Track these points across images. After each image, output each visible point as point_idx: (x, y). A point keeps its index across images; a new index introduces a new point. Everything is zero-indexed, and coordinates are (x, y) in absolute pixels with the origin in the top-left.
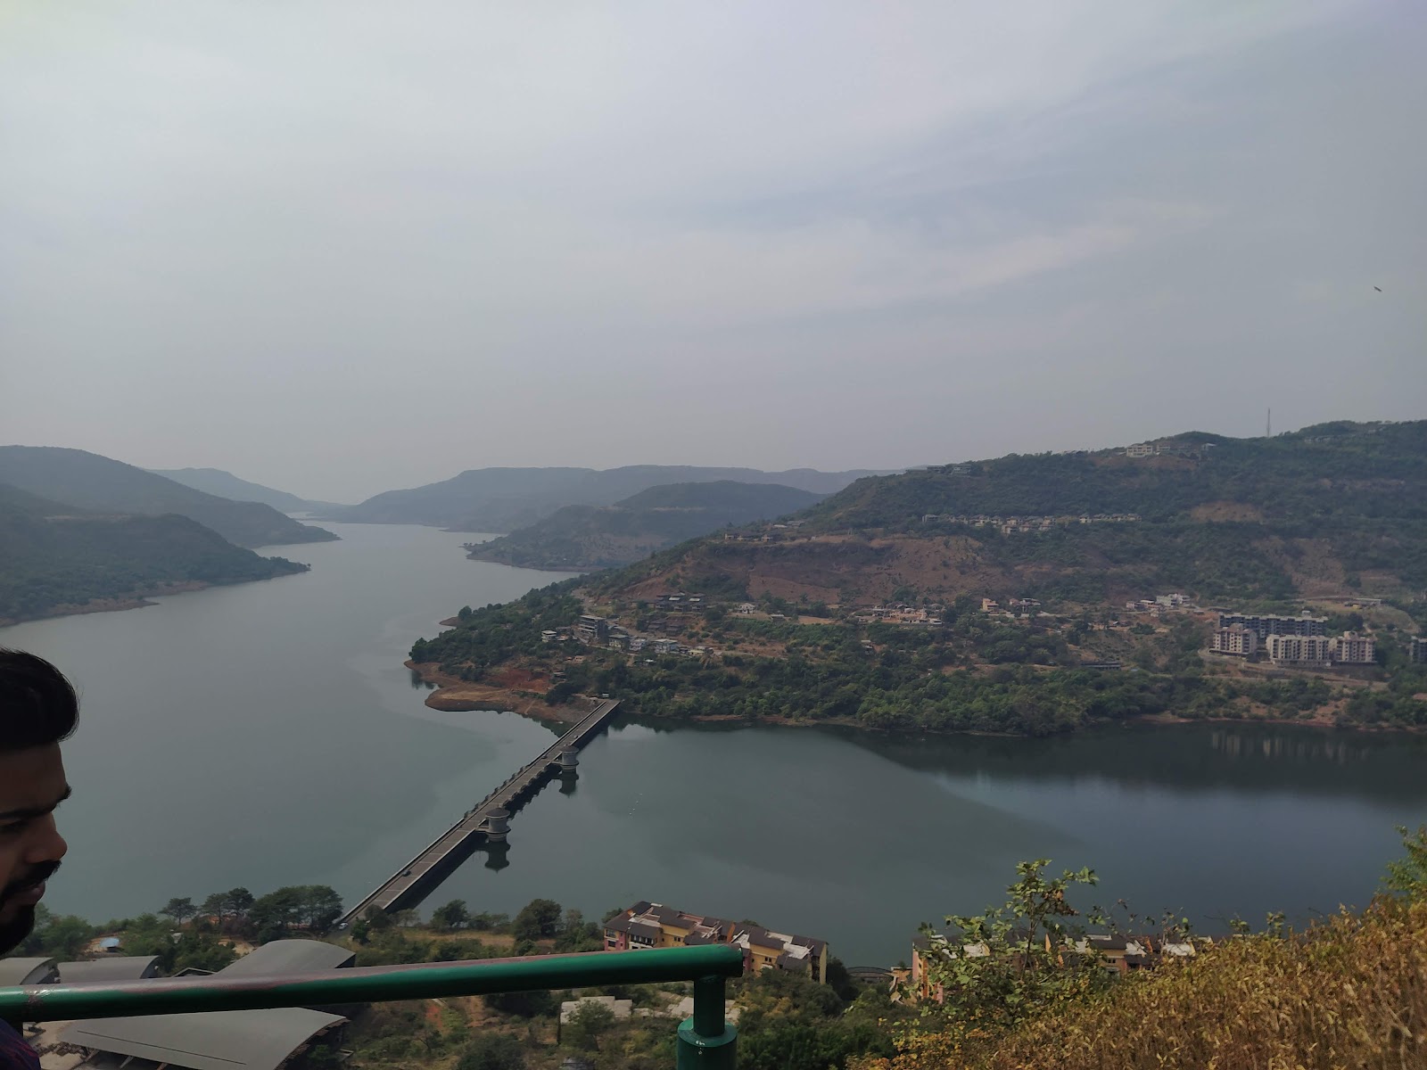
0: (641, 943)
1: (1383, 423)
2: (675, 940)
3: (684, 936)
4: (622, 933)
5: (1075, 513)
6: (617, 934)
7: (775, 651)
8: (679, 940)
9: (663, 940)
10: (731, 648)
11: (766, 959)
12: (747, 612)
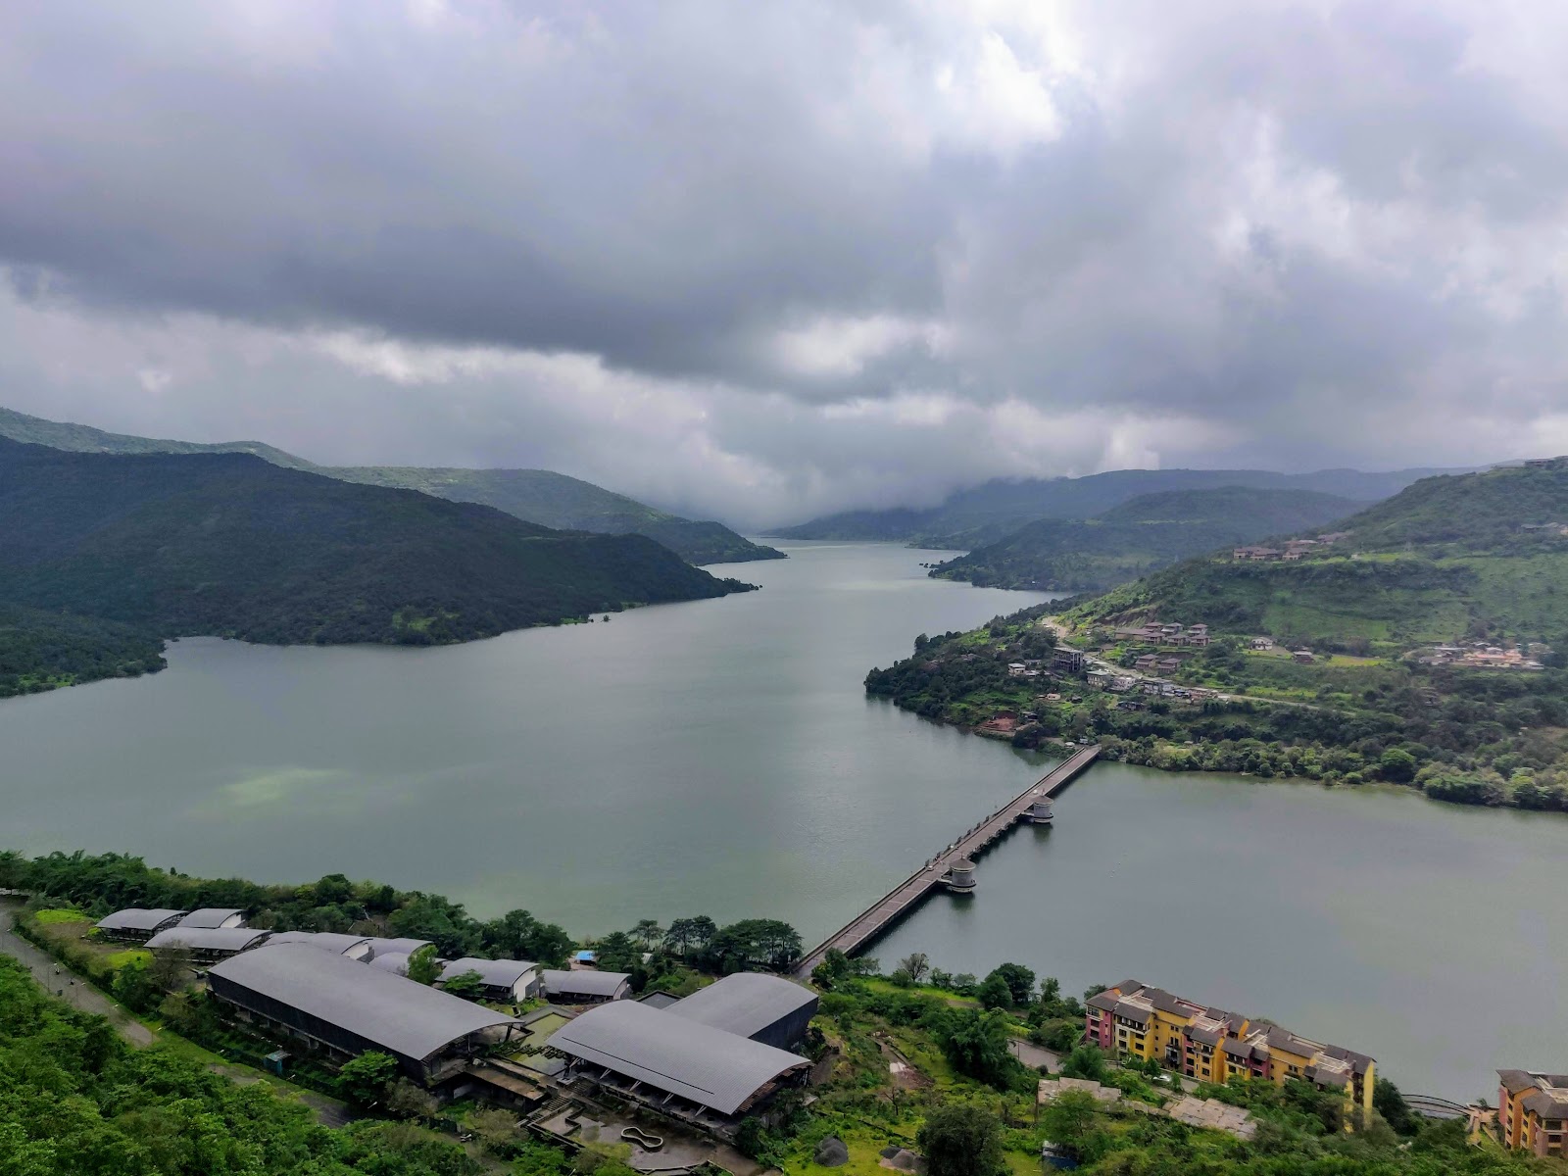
0: (1131, 1027)
2: (1172, 1028)
3: (1183, 1026)
4: (1106, 1011)
6: (1101, 1013)
7: (1300, 698)
8: (1177, 1030)
9: (1156, 1027)
10: (1240, 692)
11: (1290, 1067)
12: (1262, 648)
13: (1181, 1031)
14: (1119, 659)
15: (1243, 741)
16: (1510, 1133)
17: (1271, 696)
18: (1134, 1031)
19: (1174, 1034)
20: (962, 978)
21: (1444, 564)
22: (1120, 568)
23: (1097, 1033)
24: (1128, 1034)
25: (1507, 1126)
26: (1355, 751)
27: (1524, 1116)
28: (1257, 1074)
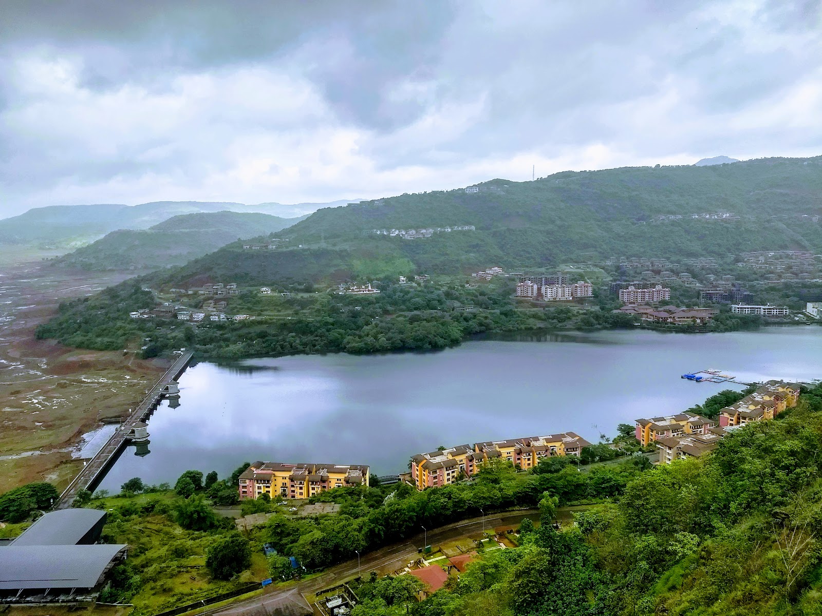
0: (263, 484)
1: (588, 171)
2: (283, 478)
3: (288, 476)
4: (250, 479)
5: (442, 226)
6: (247, 481)
7: (287, 315)
8: (285, 478)
9: (275, 480)
10: (259, 315)
11: (338, 480)
12: (266, 292)
13: (287, 478)
14: (193, 304)
15: (267, 338)
16: (418, 481)
17: (275, 316)
18: (265, 485)
19: (284, 481)
20: (162, 485)
21: (337, 248)
22: (170, 256)
23: (246, 492)
24: (262, 488)
25: (416, 478)
26: (317, 336)
27: (423, 472)
28: (324, 487)
